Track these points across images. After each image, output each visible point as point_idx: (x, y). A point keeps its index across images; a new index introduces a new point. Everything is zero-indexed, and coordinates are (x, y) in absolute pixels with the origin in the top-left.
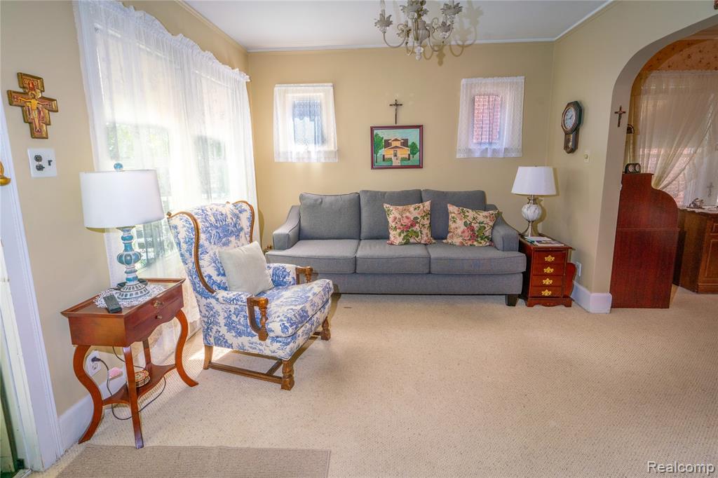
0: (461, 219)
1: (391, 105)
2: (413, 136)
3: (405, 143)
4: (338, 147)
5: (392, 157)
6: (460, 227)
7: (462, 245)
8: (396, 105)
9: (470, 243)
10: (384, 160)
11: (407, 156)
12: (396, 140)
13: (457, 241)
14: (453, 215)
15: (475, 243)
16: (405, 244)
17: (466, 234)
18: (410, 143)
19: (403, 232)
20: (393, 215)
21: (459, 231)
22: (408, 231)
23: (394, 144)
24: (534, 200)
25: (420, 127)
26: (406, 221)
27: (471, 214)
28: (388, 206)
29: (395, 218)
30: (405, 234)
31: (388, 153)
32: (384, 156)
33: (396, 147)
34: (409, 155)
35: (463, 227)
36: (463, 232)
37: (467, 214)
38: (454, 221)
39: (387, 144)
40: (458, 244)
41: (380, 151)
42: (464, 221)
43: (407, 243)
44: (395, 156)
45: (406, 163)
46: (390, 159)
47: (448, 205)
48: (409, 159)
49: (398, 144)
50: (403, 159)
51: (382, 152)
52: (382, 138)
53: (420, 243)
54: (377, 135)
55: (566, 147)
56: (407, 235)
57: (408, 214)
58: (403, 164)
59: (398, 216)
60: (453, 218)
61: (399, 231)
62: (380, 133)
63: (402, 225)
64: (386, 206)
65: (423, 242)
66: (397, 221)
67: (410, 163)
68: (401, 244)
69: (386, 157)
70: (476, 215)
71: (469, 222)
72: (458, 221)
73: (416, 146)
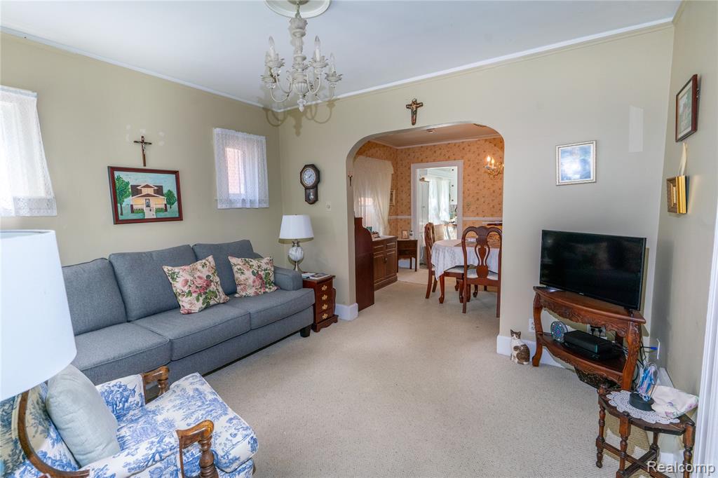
0: (248, 270)
1: (136, 142)
2: (168, 183)
3: (159, 191)
4: (55, 193)
5: (144, 207)
6: (250, 278)
7: (257, 294)
8: (143, 142)
9: (262, 291)
10: (132, 211)
11: (163, 206)
12: (147, 186)
13: (251, 292)
14: (239, 267)
15: (267, 290)
16: (206, 308)
17: (257, 283)
18: (165, 191)
19: (200, 295)
20: (183, 278)
21: (250, 281)
22: (206, 293)
23: (145, 191)
24: (298, 243)
25: (176, 173)
26: (199, 282)
27: (254, 263)
28: (170, 268)
29: (187, 281)
30: (204, 296)
31: (139, 203)
32: (132, 206)
33: (148, 195)
34: (165, 205)
35: (253, 277)
36: (254, 282)
37: (251, 263)
38: (242, 273)
39: (136, 191)
40: (252, 294)
41: (125, 200)
42: (251, 270)
43: (208, 307)
44: (148, 206)
45: (162, 215)
46: (142, 211)
47: (229, 257)
48: (166, 210)
49: (150, 191)
50: (158, 210)
51: (128, 201)
52: (128, 183)
53: (219, 304)
54: (119, 178)
55: (307, 199)
56: (206, 298)
57: (199, 274)
58: (159, 217)
59: (189, 278)
60: (240, 269)
61: (195, 295)
62: (124, 176)
63: (197, 287)
64: (166, 269)
65: (221, 301)
66: (189, 284)
67: (167, 215)
68: (202, 310)
69: (135, 207)
70: (259, 263)
71: (256, 271)
72: (246, 272)
73: (173, 195)
